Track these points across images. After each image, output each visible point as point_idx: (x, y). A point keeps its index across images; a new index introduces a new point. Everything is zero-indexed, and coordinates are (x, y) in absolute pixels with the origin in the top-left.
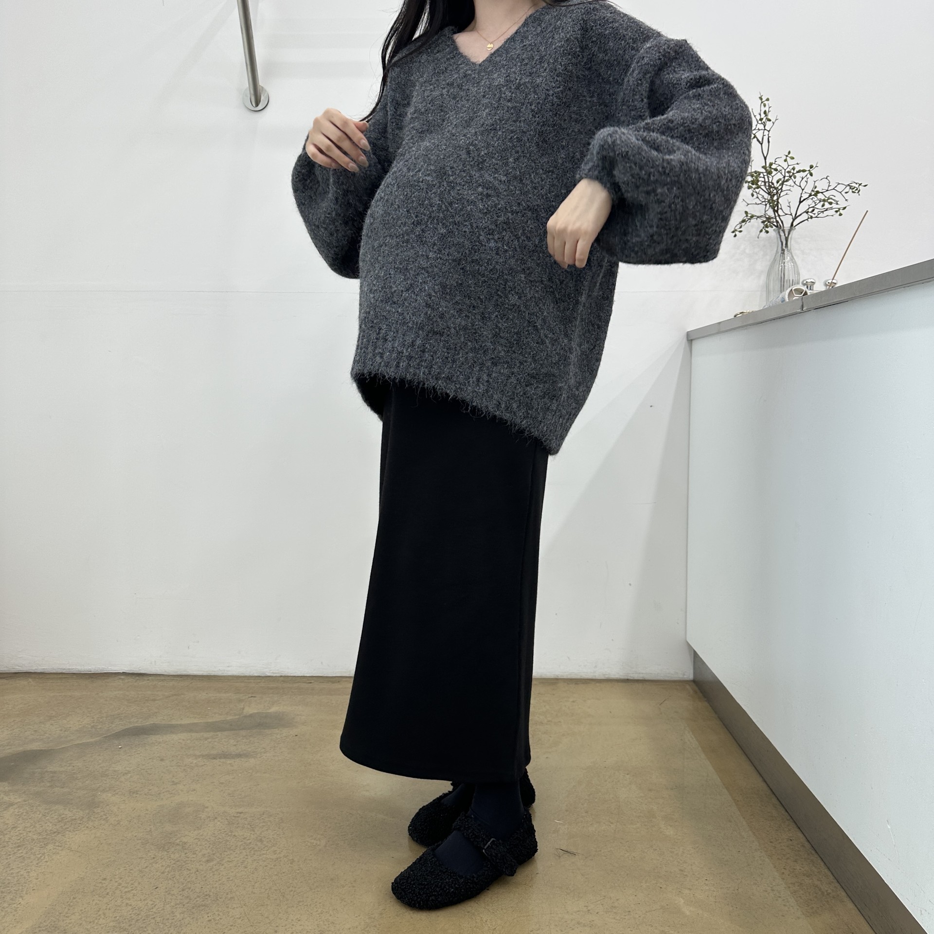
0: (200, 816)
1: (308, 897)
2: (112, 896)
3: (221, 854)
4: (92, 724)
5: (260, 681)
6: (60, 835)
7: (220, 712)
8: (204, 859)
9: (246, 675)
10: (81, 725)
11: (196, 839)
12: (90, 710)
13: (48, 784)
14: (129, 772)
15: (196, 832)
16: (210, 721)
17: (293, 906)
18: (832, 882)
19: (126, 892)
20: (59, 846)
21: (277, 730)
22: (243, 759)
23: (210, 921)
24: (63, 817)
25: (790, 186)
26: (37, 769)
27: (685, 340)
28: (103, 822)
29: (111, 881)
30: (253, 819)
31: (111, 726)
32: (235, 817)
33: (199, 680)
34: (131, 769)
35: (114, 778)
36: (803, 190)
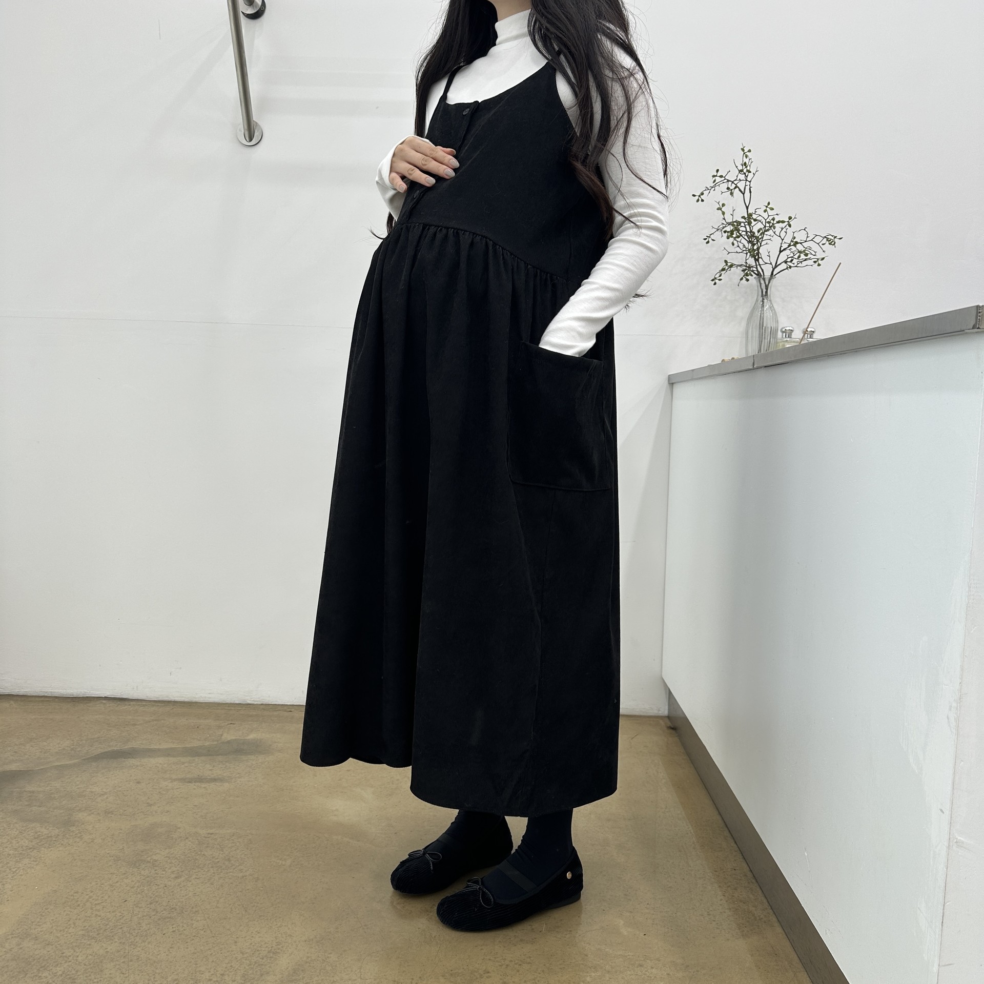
0: (172, 836)
1: (269, 912)
2: (83, 907)
3: (189, 871)
4: (72, 747)
5: (240, 708)
6: (35, 851)
7: (199, 738)
8: (173, 876)
9: (227, 702)
10: (60, 747)
11: (166, 857)
12: (70, 733)
13: (27, 803)
14: (106, 793)
15: (167, 851)
16: (187, 746)
17: (254, 920)
18: (766, 909)
19: (96, 904)
20: (34, 861)
21: (253, 756)
22: (217, 784)
23: (174, 931)
24: (39, 835)
25: (770, 236)
26: (16, 788)
27: (666, 382)
28: (78, 840)
29: (82, 893)
30: (223, 840)
31: (90, 749)
32: (206, 837)
33: (180, 706)
34: (108, 790)
35: (91, 799)
36: (783, 240)
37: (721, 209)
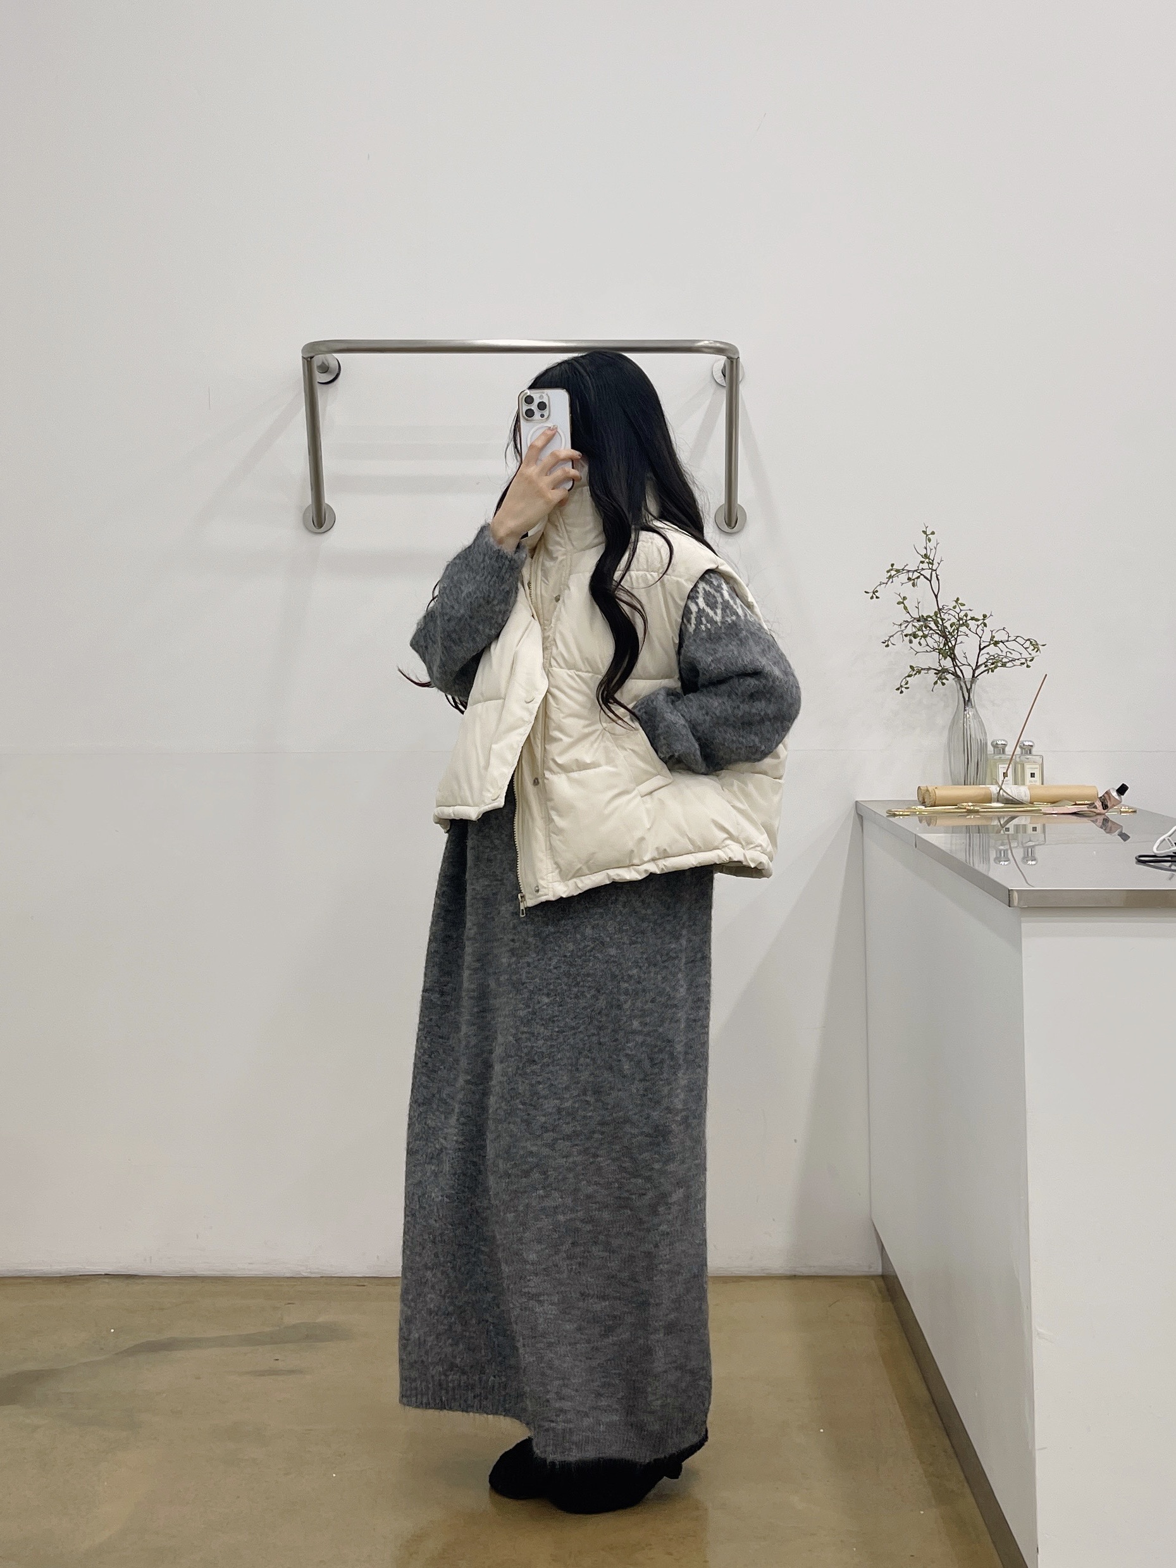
36: (981, 638)
37: (903, 603)
